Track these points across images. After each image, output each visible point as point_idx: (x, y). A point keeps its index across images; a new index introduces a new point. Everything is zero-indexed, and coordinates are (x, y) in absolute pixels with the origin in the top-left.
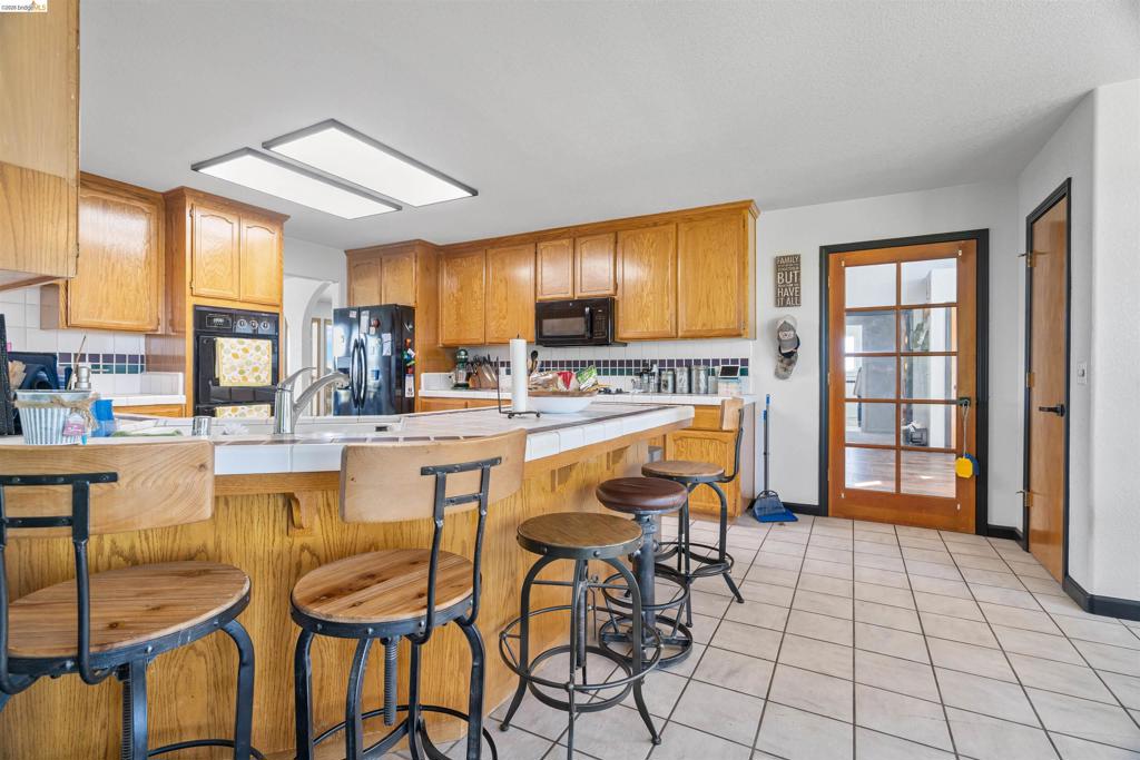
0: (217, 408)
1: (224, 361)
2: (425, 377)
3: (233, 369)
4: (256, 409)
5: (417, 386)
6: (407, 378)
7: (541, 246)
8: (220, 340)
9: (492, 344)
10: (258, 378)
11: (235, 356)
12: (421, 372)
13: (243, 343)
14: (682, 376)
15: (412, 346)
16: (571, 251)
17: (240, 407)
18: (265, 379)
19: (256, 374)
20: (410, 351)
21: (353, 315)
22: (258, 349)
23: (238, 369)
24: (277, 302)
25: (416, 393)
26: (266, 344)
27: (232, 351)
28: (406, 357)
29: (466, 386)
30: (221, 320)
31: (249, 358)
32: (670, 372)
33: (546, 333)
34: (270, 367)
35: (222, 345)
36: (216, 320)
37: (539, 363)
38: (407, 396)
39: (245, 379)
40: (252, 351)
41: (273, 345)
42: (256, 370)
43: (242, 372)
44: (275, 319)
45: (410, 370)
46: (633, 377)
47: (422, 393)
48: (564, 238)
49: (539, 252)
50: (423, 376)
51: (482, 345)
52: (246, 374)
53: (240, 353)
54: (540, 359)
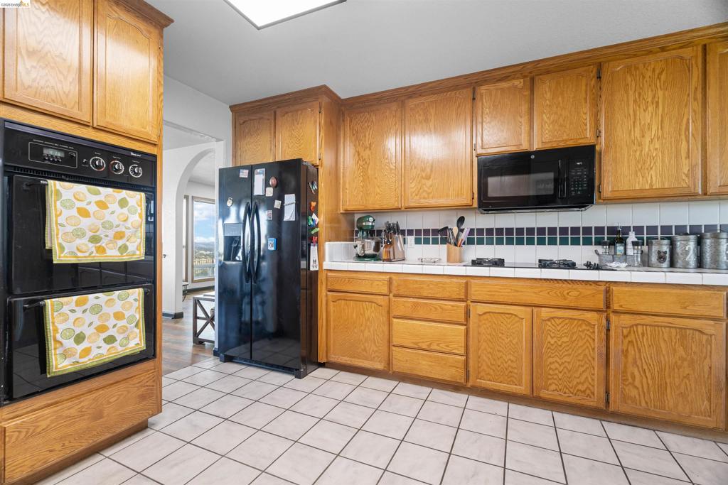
0: (48, 302)
1: (61, 220)
2: (330, 246)
3: (79, 233)
4: (119, 297)
5: (321, 258)
6: (312, 247)
7: (483, 90)
8: (53, 185)
9: (410, 209)
10: (124, 248)
11: (84, 213)
12: (326, 241)
13: (98, 193)
14: (688, 247)
15: (316, 211)
16: (527, 93)
17: (91, 297)
18: (136, 250)
19: (120, 243)
20: (314, 216)
21: (244, 174)
22: (123, 203)
23: (89, 234)
24: (154, 138)
25: (321, 265)
26: (136, 199)
27: (79, 204)
28: (311, 222)
29: (374, 257)
30: (59, 154)
31: (108, 217)
32: (666, 242)
33: (491, 193)
34: (141, 233)
35: (58, 194)
36: (49, 152)
37: (466, 231)
38: (312, 269)
39: (101, 250)
40: (114, 206)
41: (148, 201)
42: (120, 235)
43: (95, 239)
44: (150, 163)
45: (315, 239)
46: (593, 248)
47: (327, 265)
48: (514, 79)
49: (478, 97)
50: (327, 245)
51: (397, 210)
52: (103, 243)
53: (93, 208)
54: (467, 226)
